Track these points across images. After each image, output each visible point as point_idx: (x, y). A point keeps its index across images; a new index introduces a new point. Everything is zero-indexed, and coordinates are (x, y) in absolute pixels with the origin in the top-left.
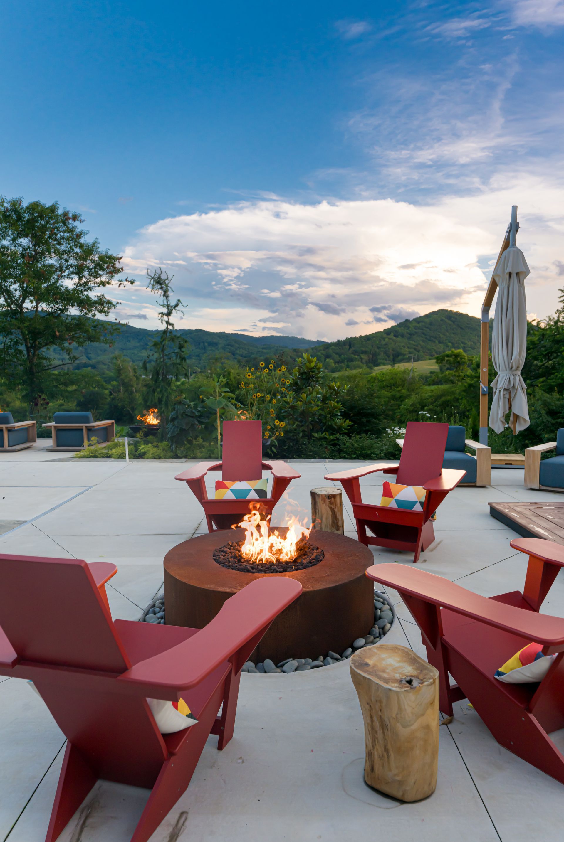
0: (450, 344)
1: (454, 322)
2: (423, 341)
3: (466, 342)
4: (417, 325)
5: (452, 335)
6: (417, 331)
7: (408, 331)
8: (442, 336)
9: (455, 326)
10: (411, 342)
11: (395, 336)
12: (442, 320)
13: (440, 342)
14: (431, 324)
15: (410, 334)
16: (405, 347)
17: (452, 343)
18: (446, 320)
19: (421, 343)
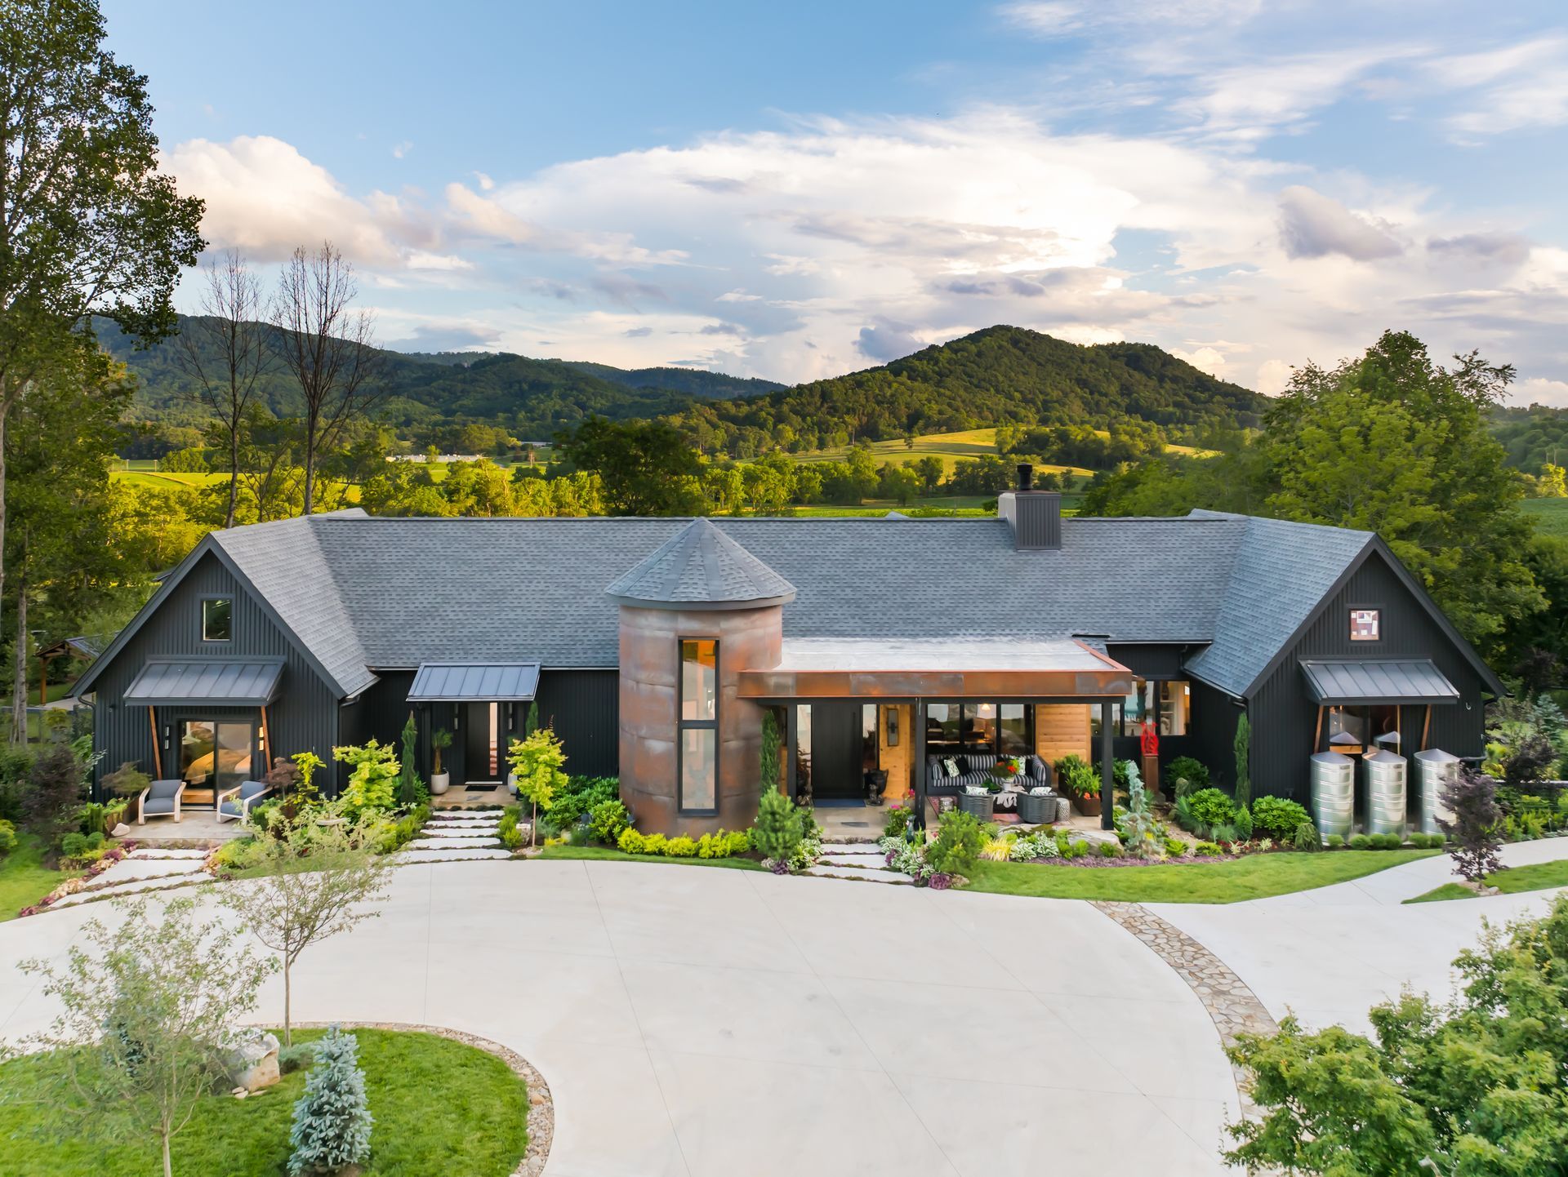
0: (1017, 395)
1: (1024, 352)
2: (966, 389)
3: (1049, 390)
4: (954, 356)
5: (1021, 377)
6: (952, 368)
7: (936, 368)
8: (1001, 378)
9: (1026, 359)
10: (942, 390)
11: (909, 378)
12: (1000, 347)
13: (997, 391)
14: (979, 354)
15: (940, 374)
16: (930, 402)
17: (1021, 392)
18: (1010, 346)
19: (962, 392)
